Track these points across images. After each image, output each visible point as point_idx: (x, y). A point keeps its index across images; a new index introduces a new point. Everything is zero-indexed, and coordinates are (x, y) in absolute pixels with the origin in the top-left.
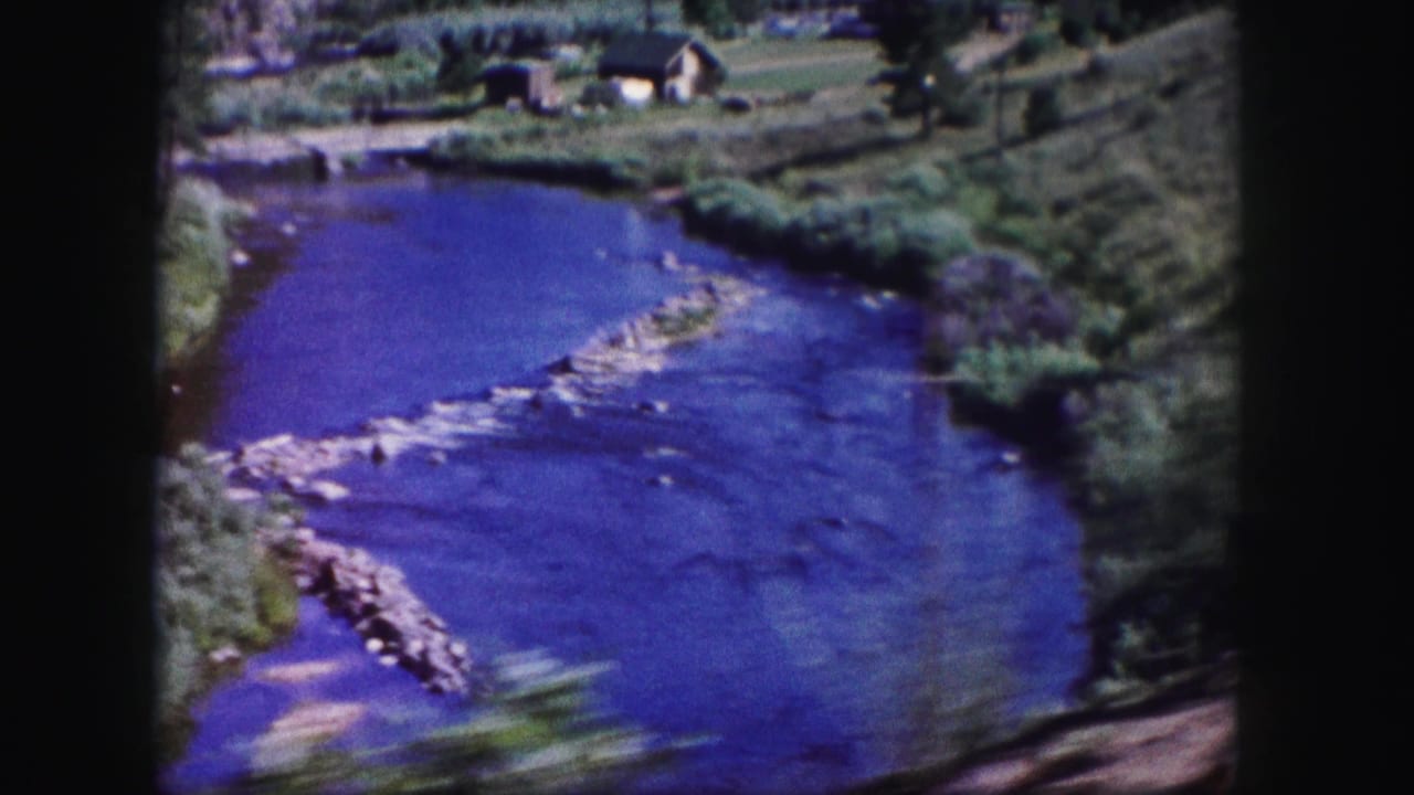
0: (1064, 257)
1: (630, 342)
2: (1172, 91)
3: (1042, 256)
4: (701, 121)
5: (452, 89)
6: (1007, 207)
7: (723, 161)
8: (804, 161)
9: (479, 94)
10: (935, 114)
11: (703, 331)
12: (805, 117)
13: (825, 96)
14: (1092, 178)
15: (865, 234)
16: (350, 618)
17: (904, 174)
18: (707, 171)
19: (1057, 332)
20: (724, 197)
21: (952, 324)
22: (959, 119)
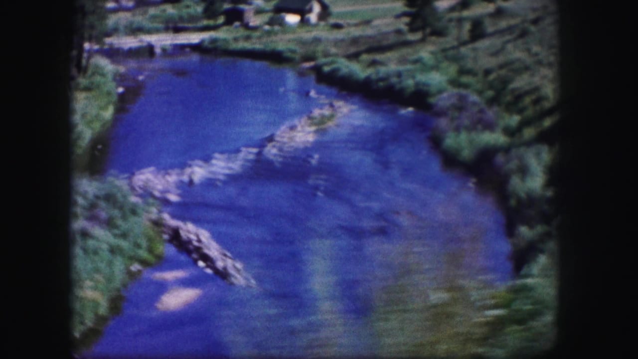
0: (490, 93)
1: (299, 128)
2: (535, 22)
3: (480, 93)
4: (323, 33)
5: (209, 17)
6: (463, 72)
7: (333, 50)
8: (370, 50)
9: (221, 20)
10: (428, 30)
11: (330, 124)
12: (369, 31)
13: (376, 22)
14: (501, 59)
15: (400, 82)
16: (189, 252)
17: (415, 57)
18: (326, 55)
19: (489, 126)
20: (335, 66)
21: (443, 122)
22: (439, 33)
